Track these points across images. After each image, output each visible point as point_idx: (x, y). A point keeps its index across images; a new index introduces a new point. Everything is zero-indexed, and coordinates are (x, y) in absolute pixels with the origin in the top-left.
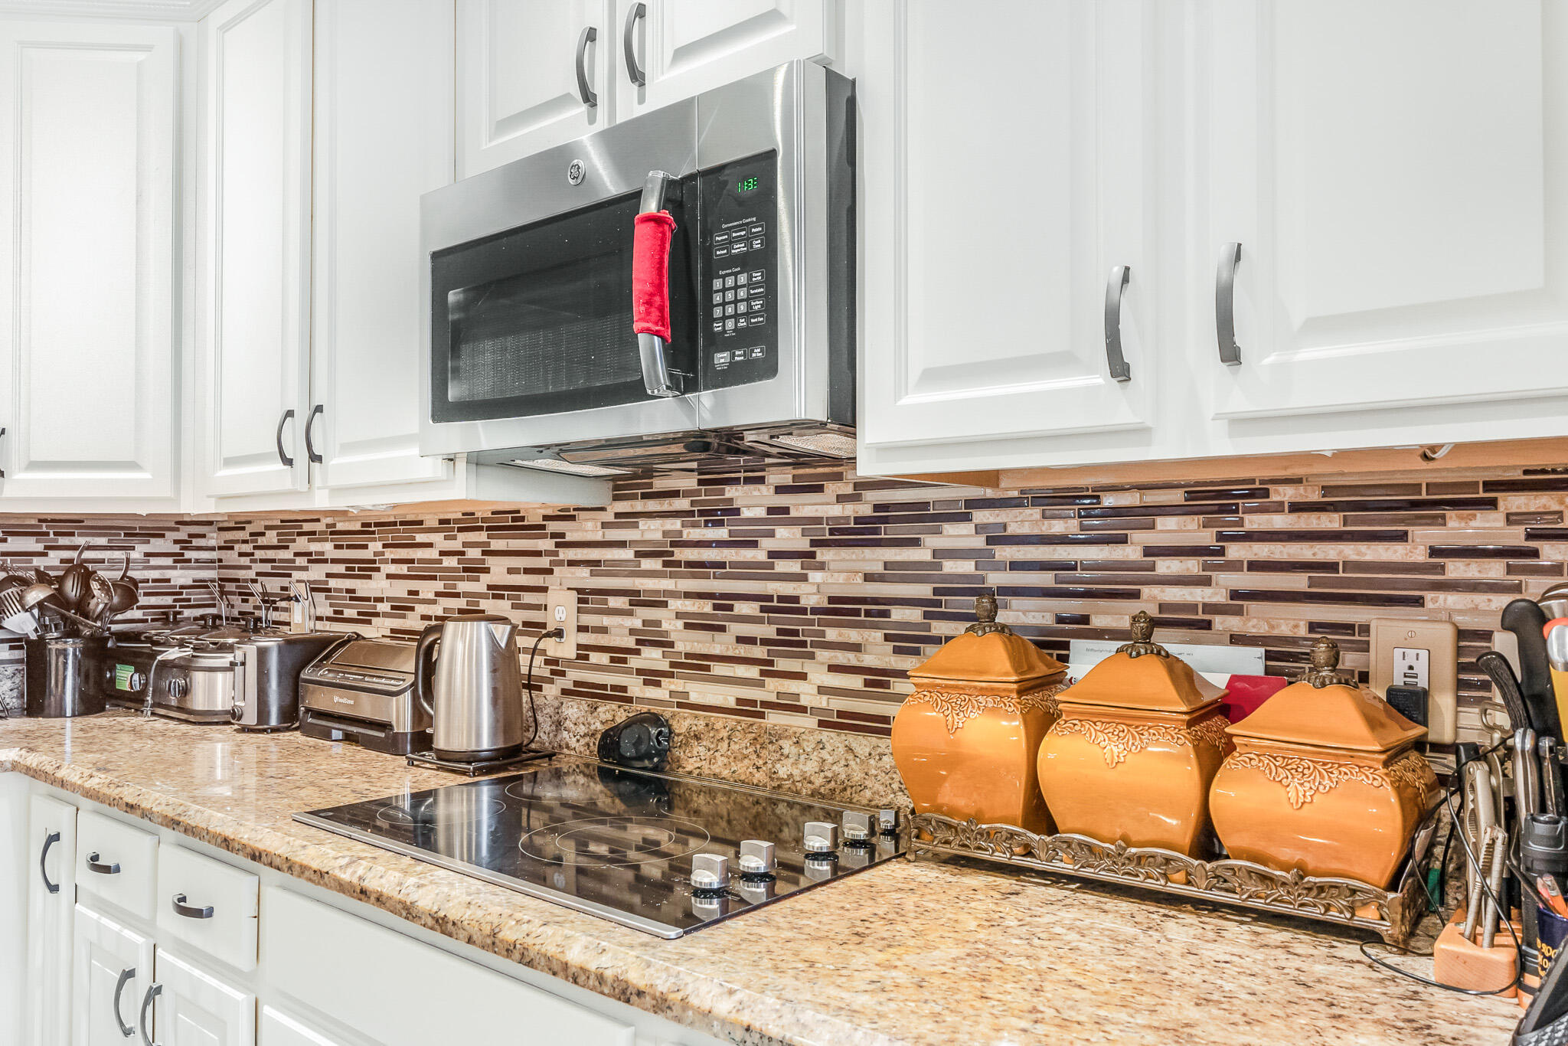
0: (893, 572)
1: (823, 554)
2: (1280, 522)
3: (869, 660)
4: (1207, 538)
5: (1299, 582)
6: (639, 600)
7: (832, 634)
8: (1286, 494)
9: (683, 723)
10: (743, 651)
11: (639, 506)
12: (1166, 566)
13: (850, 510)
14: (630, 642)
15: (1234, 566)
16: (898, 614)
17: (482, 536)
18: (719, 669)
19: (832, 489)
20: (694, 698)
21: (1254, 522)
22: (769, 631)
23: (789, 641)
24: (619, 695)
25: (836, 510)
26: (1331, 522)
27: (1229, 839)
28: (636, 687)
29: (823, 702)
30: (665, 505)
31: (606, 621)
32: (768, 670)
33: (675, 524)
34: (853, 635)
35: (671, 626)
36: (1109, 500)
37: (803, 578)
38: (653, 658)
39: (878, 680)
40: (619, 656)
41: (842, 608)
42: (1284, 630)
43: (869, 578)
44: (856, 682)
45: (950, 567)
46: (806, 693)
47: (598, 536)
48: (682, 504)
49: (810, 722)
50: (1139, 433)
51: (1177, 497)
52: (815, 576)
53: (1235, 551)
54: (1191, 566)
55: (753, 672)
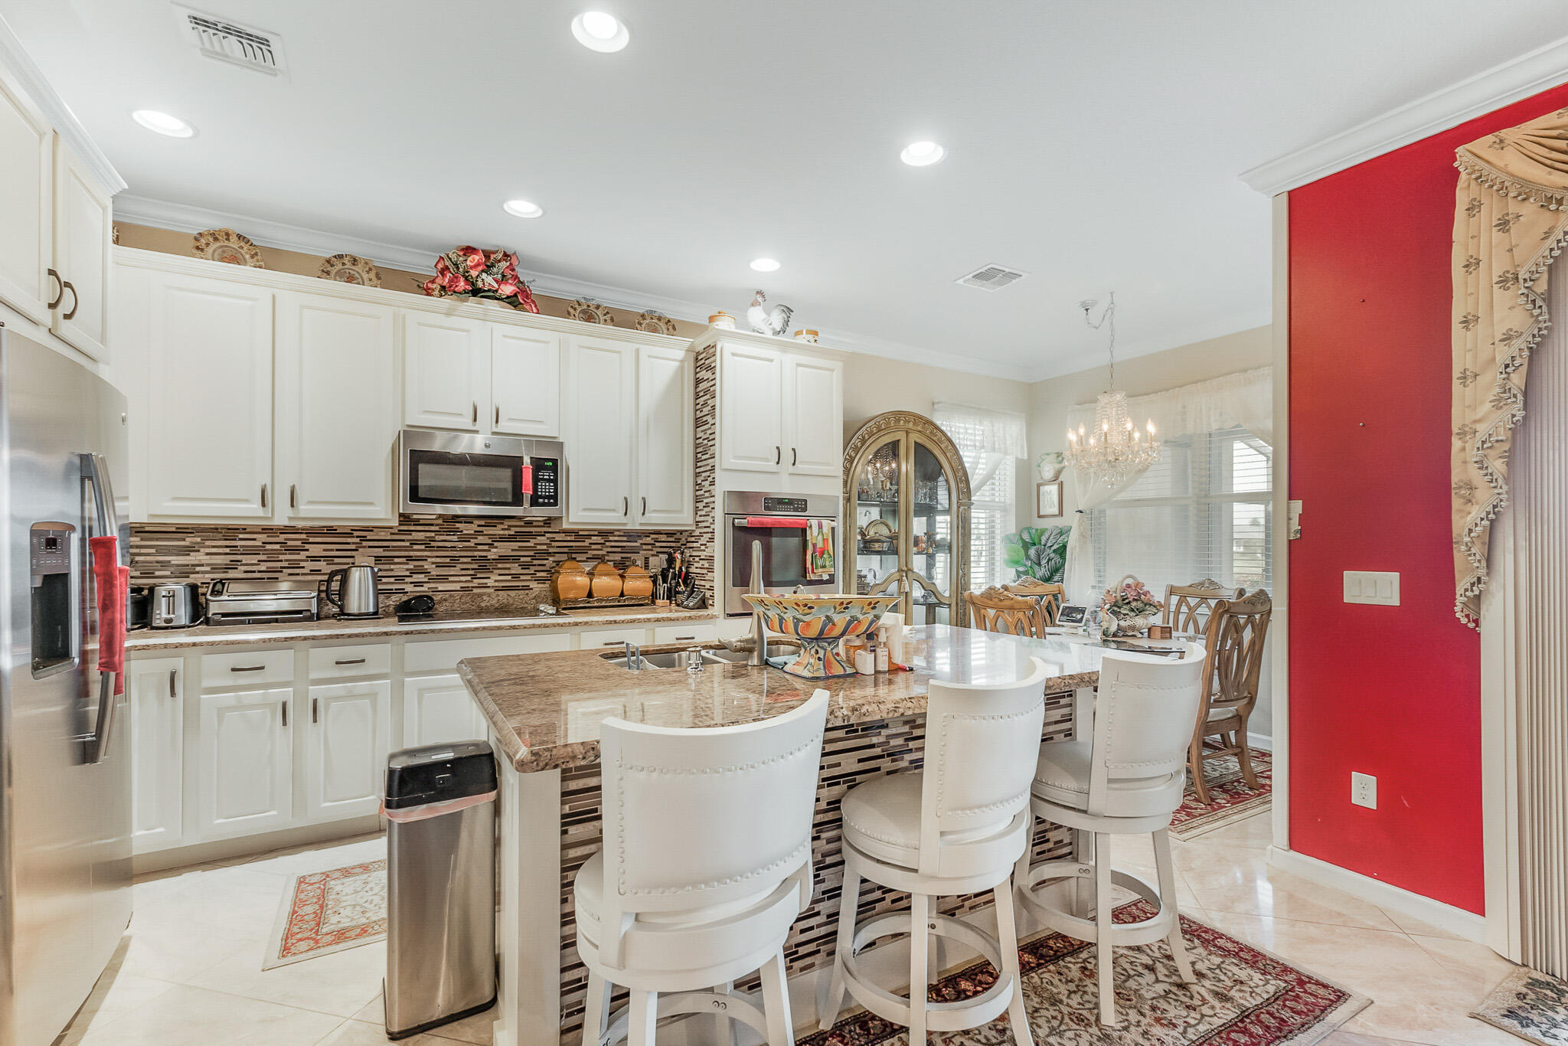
0: (521, 549)
1: (496, 544)
2: (616, 538)
3: (513, 572)
4: (602, 541)
5: (619, 550)
6: (410, 559)
7: (500, 566)
8: (617, 533)
9: (437, 598)
10: (464, 572)
11: (412, 528)
12: (593, 547)
13: (506, 532)
14: (408, 573)
15: (607, 547)
16: (522, 559)
17: (304, 536)
18: (451, 579)
19: (500, 527)
20: (440, 589)
21: (611, 538)
22: (476, 566)
23: (484, 568)
24: (403, 592)
25: (502, 532)
26: (625, 539)
27: (625, 593)
28: (409, 588)
29: (497, 584)
30: (427, 528)
31: (392, 567)
32: (474, 576)
33: (433, 534)
34: (508, 566)
35: (427, 566)
36: (581, 533)
37: (490, 551)
38: (421, 578)
39: (516, 577)
40: (400, 579)
41: (503, 559)
42: (616, 559)
43: (513, 550)
44: (509, 577)
45: (539, 547)
46: (490, 583)
47: (389, 538)
48: (437, 528)
49: (492, 590)
50: (625, 524)
51: (596, 533)
52: (495, 550)
53: (607, 544)
54: (599, 547)
55: (469, 578)
